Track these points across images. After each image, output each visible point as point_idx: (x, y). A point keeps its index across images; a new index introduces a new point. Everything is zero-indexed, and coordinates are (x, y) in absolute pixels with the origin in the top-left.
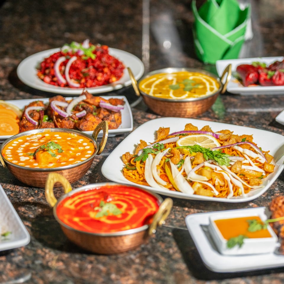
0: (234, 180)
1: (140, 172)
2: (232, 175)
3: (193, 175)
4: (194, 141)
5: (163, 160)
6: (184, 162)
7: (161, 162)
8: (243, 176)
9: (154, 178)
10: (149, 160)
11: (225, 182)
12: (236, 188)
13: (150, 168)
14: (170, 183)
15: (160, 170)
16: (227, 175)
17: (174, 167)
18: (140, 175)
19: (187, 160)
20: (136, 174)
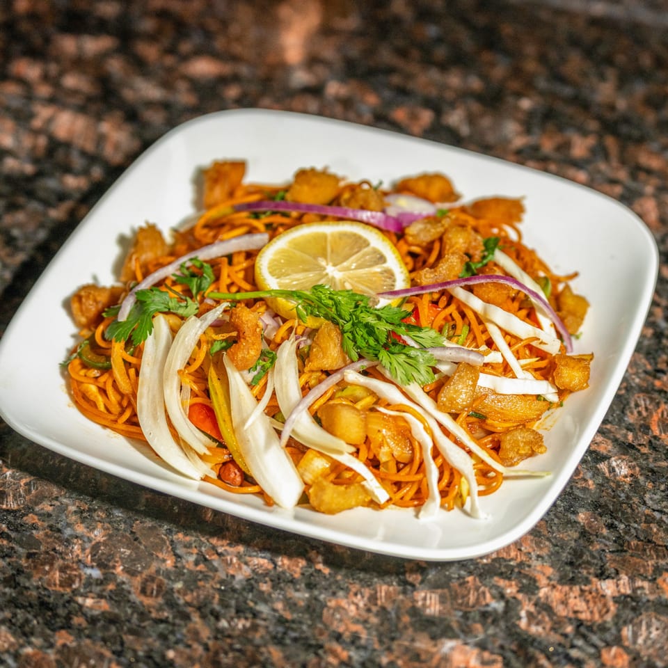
0: (445, 443)
1: (124, 386)
2: (440, 425)
3: (302, 424)
4: (315, 257)
5: (205, 348)
6: (273, 362)
7: (194, 352)
8: (479, 421)
10: (155, 338)
11: (413, 450)
12: (450, 475)
13: (156, 375)
15: (189, 384)
16: (421, 426)
17: (238, 380)
18: (122, 395)
19: (287, 353)
20: (110, 391)
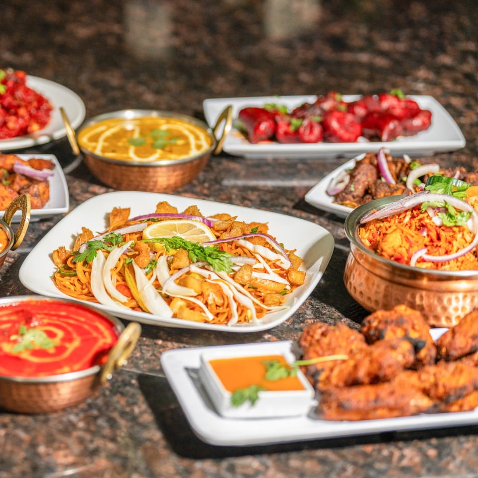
0: (239, 296)
1: (84, 280)
2: (236, 288)
3: (171, 287)
4: (171, 231)
5: (122, 261)
6: (155, 265)
7: (117, 264)
8: (254, 289)
9: (106, 290)
10: (97, 260)
11: (224, 300)
12: (242, 309)
13: (99, 273)
14: (133, 298)
15: (116, 277)
16: (227, 288)
17: (140, 273)
18: (82, 284)
19: (162, 262)
20: (76, 283)
